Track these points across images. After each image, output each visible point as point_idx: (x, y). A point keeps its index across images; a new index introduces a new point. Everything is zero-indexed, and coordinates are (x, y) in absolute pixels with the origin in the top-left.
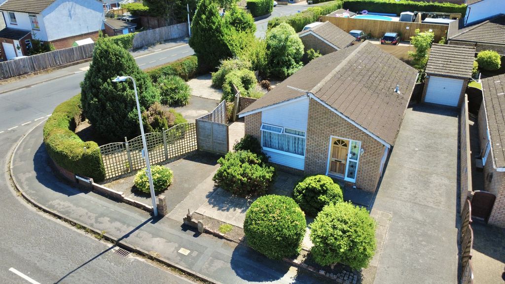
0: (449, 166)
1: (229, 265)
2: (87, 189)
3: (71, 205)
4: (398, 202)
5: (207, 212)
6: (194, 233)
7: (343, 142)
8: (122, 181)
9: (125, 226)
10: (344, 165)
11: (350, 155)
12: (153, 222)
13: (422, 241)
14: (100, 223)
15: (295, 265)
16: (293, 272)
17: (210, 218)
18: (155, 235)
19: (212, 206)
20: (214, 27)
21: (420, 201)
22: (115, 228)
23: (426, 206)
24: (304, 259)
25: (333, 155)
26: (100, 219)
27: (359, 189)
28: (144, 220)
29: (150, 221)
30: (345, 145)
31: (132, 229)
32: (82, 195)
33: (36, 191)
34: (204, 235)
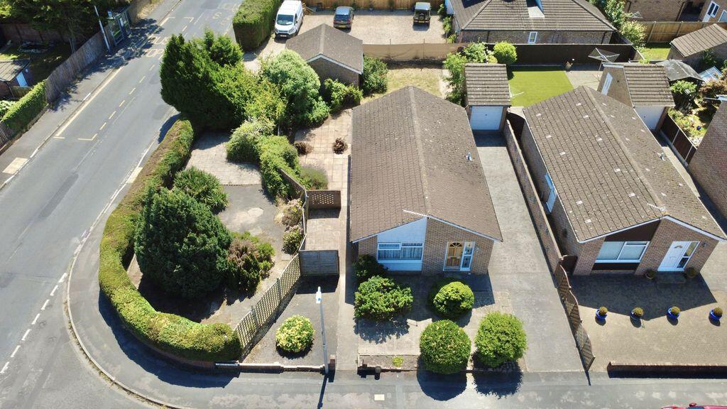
0: (524, 218)
1: (423, 394)
2: (236, 372)
3: (236, 396)
4: (507, 276)
5: (370, 350)
6: (373, 376)
7: (458, 244)
8: (259, 346)
9: (309, 395)
10: (459, 260)
11: (464, 252)
12: (331, 380)
13: (539, 310)
14: (284, 402)
15: (469, 372)
16: (470, 378)
17: (378, 356)
18: (343, 393)
19: (368, 341)
20: (200, 75)
21: (521, 269)
22: (302, 402)
23: (526, 273)
24: (472, 364)
25: (449, 254)
26: (280, 398)
27: (473, 274)
28: (321, 382)
29: (327, 381)
30: (461, 246)
31: (318, 396)
32: (234, 380)
33: (180, 396)
34: (382, 374)
